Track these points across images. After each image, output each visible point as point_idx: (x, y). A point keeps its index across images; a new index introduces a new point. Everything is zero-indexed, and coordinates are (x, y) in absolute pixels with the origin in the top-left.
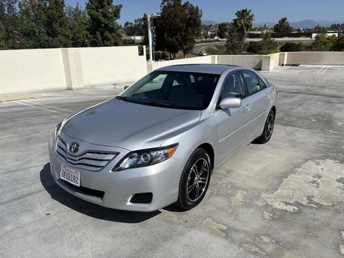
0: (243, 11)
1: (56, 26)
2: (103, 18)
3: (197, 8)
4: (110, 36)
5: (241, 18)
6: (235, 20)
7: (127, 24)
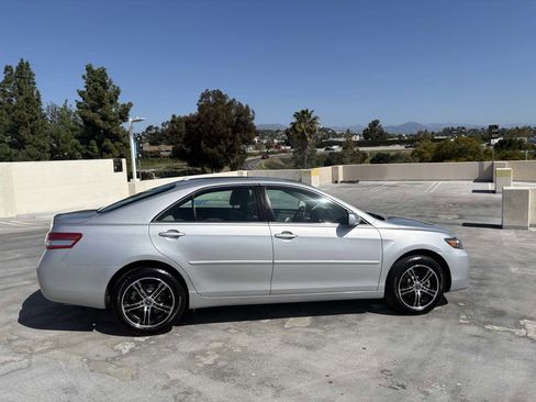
0: (303, 112)
1: (24, 133)
2: (101, 121)
3: (247, 107)
4: (111, 146)
5: (300, 122)
6: (294, 125)
7: (149, 128)
